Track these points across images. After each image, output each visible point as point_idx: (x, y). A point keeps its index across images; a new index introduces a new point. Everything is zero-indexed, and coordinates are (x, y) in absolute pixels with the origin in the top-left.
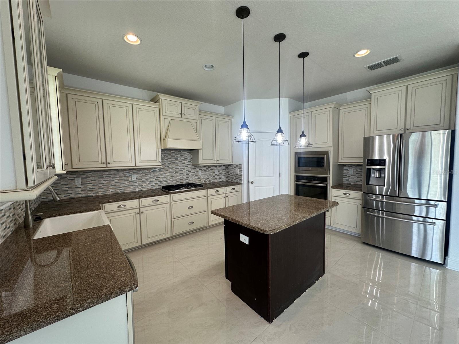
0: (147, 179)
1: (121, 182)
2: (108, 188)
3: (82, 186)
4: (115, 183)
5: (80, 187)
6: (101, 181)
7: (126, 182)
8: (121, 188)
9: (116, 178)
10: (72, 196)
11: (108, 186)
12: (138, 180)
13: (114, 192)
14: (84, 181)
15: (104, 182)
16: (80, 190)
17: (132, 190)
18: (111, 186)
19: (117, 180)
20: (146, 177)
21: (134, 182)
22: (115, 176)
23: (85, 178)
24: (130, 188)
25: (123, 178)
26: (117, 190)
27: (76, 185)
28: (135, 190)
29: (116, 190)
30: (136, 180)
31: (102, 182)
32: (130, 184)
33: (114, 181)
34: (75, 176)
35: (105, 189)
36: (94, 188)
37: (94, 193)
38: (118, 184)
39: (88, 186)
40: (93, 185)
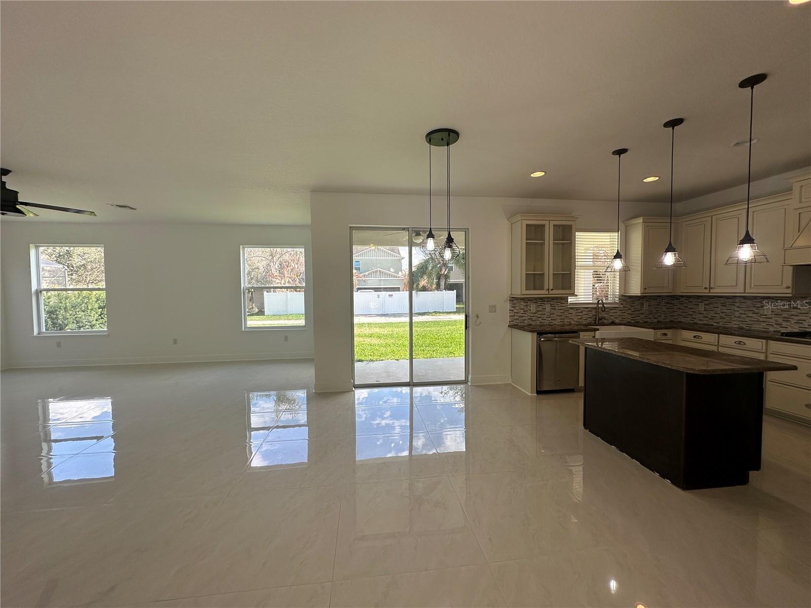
0: (792, 316)
1: (747, 314)
2: (731, 319)
3: (705, 313)
4: (740, 314)
5: (702, 313)
6: (723, 309)
7: (755, 315)
8: (747, 322)
9: (742, 308)
10: (695, 321)
11: (731, 317)
12: (775, 315)
13: (738, 326)
14: (707, 307)
15: (726, 311)
16: (703, 315)
17: (763, 328)
18: (735, 317)
19: (744, 310)
20: (792, 311)
21: (768, 316)
22: (741, 305)
23: (708, 305)
24: (760, 324)
25: (752, 309)
26: (742, 324)
27: (700, 311)
28: (768, 329)
29: (740, 323)
30: (772, 314)
31: (725, 311)
32: (761, 319)
33: (738, 311)
34: (700, 301)
35: (727, 320)
36: (716, 317)
37: (715, 322)
38: (744, 316)
39: (710, 313)
40: (716, 313)
